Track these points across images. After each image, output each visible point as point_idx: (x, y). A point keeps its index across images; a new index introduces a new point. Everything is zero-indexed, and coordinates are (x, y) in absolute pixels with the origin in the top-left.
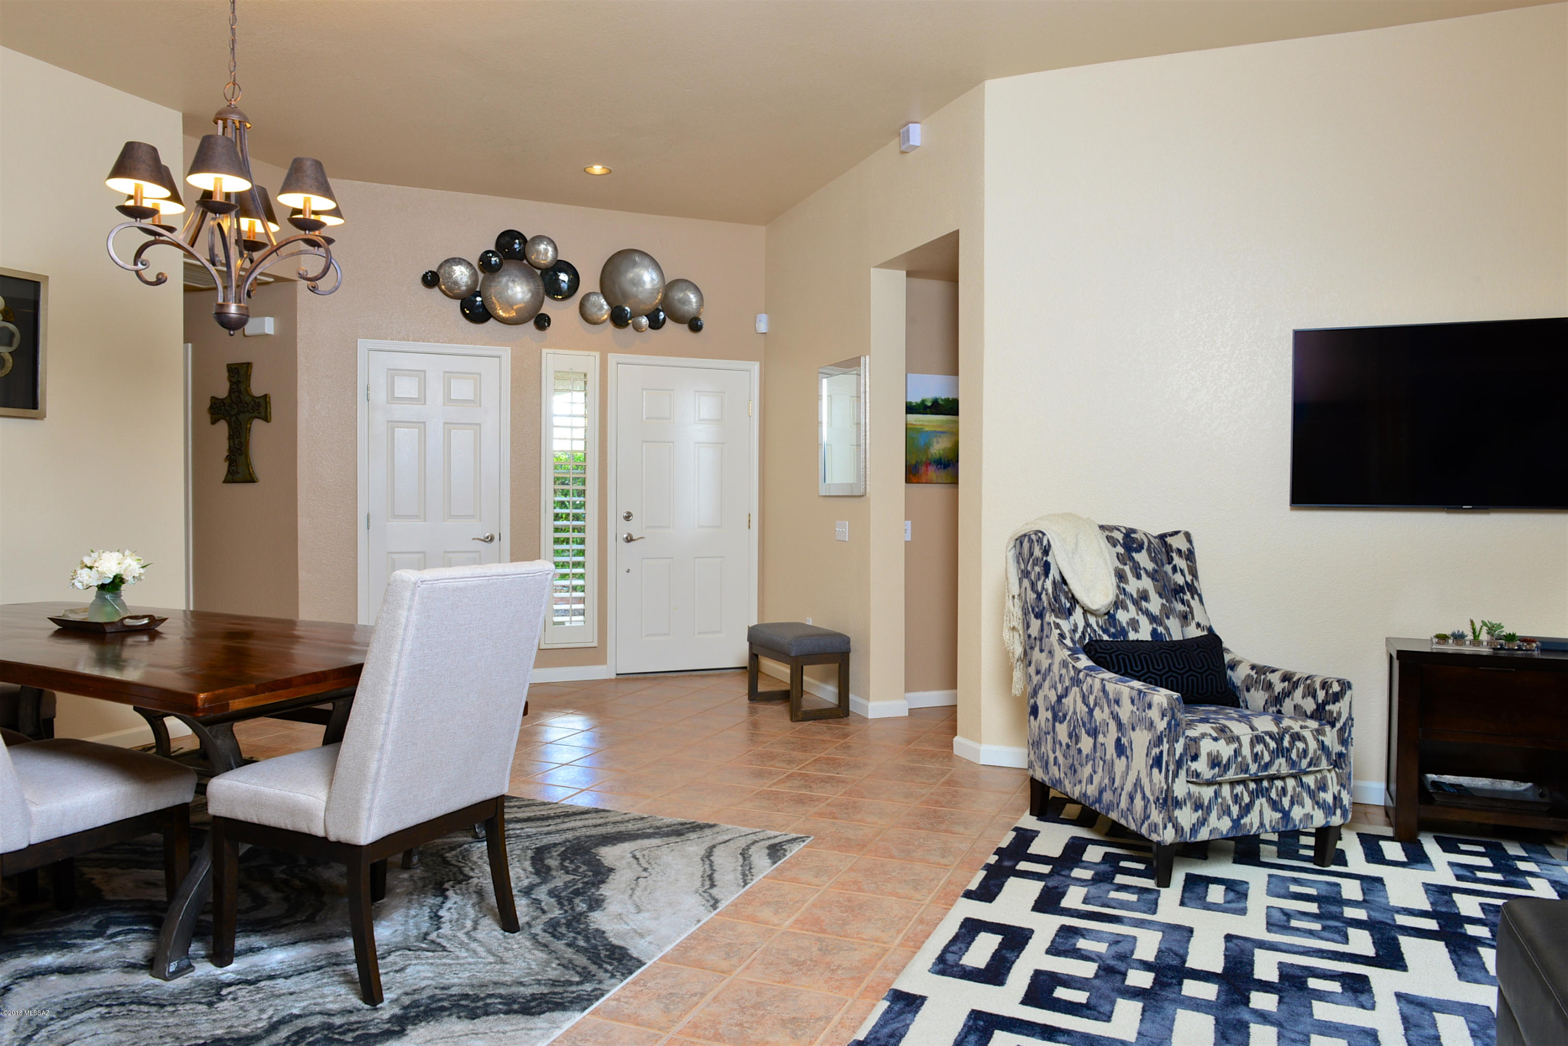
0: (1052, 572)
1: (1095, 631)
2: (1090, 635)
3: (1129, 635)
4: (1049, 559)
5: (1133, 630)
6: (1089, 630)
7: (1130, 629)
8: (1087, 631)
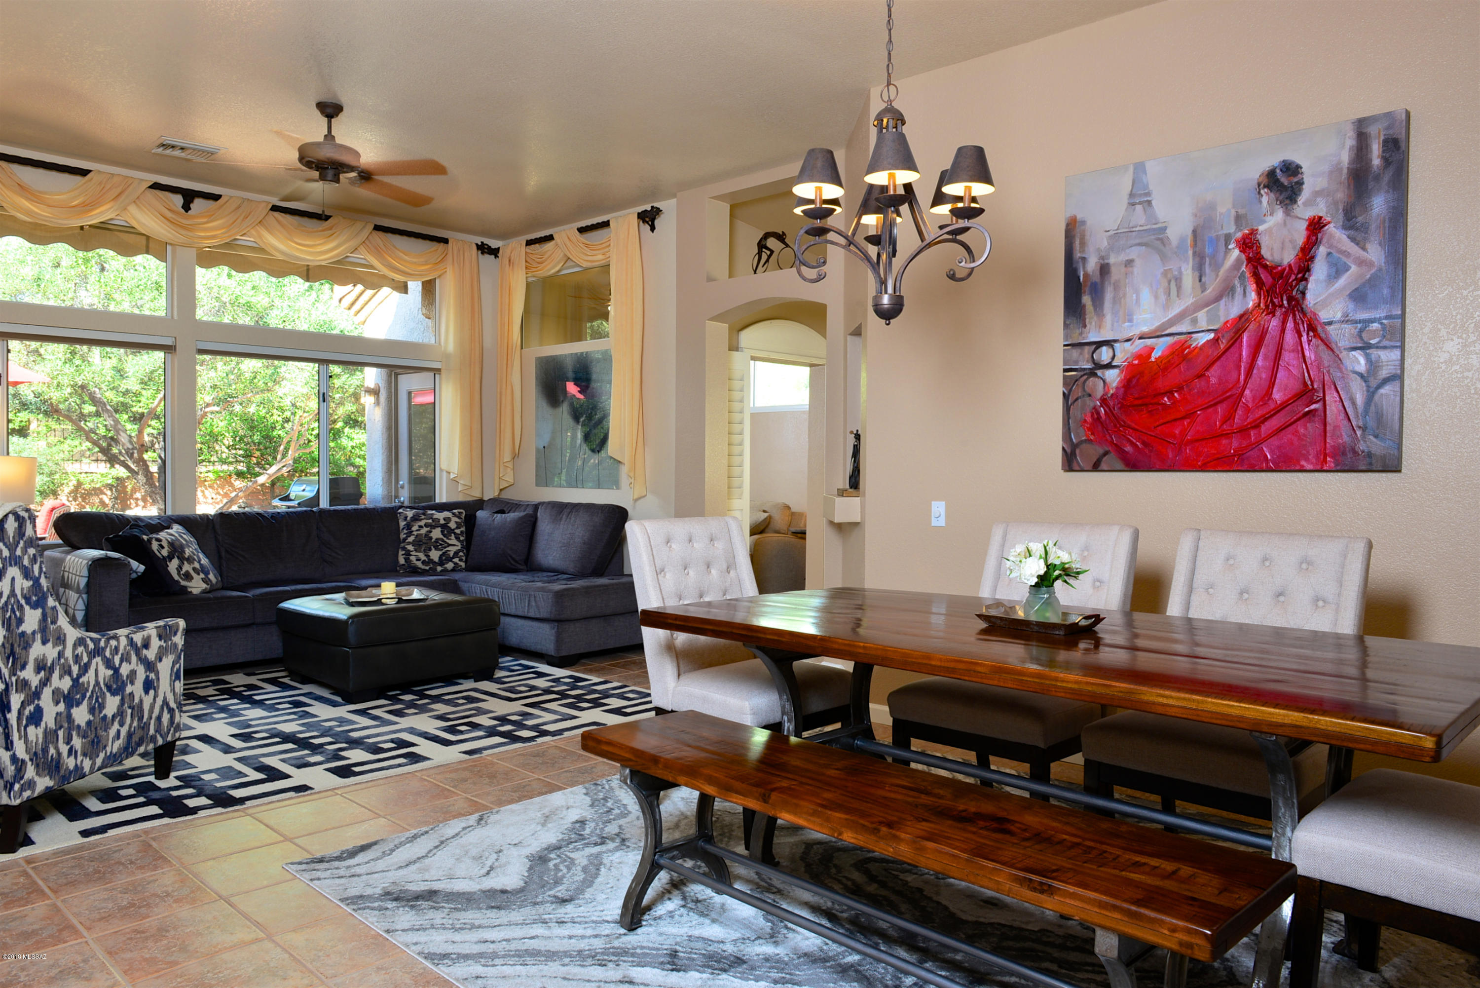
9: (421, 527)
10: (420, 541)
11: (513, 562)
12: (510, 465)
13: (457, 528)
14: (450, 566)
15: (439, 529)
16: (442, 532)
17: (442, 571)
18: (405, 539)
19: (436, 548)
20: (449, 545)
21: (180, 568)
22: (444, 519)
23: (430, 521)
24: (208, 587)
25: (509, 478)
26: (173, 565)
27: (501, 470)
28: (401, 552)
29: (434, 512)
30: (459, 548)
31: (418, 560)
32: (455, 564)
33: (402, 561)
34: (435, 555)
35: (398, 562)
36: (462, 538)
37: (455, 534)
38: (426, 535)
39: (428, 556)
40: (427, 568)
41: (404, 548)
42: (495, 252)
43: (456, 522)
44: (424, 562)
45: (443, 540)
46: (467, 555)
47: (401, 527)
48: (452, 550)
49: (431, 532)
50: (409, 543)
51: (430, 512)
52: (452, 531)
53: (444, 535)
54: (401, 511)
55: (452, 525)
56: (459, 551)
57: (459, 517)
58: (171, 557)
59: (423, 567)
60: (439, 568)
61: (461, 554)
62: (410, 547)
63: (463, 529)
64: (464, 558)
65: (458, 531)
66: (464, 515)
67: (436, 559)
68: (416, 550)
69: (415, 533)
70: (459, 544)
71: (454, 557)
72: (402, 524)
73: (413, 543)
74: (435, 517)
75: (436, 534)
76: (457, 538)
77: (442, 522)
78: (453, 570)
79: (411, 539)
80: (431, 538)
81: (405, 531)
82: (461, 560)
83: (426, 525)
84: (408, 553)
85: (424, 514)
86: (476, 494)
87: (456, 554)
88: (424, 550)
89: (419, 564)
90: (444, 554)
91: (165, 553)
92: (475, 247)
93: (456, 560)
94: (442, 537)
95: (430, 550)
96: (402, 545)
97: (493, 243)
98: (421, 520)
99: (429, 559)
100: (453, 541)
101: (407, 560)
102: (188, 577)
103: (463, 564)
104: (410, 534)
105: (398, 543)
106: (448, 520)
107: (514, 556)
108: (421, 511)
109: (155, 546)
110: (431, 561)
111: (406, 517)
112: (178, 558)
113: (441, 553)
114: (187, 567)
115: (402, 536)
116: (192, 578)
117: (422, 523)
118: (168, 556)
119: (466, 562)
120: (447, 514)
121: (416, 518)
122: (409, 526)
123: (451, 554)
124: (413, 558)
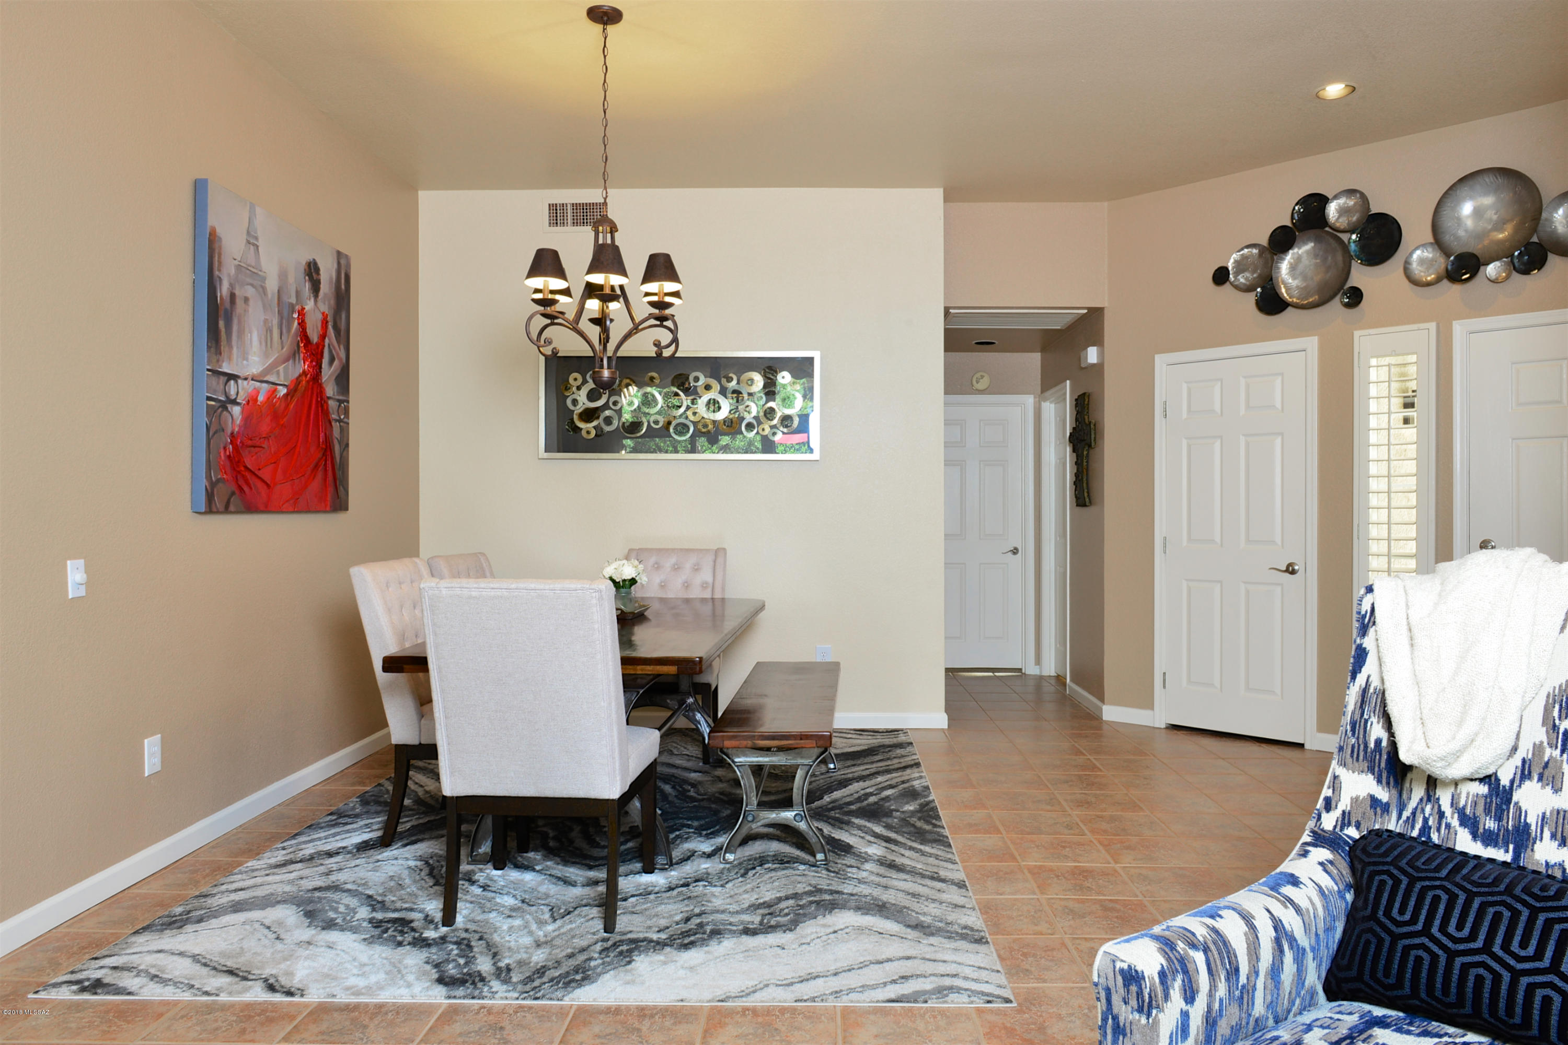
0: (1366, 670)
1: (1441, 815)
2: (1426, 820)
3: (1538, 846)
4: (1368, 642)
5: (1553, 836)
6: (1428, 809)
7: (1547, 834)
8: (1423, 811)
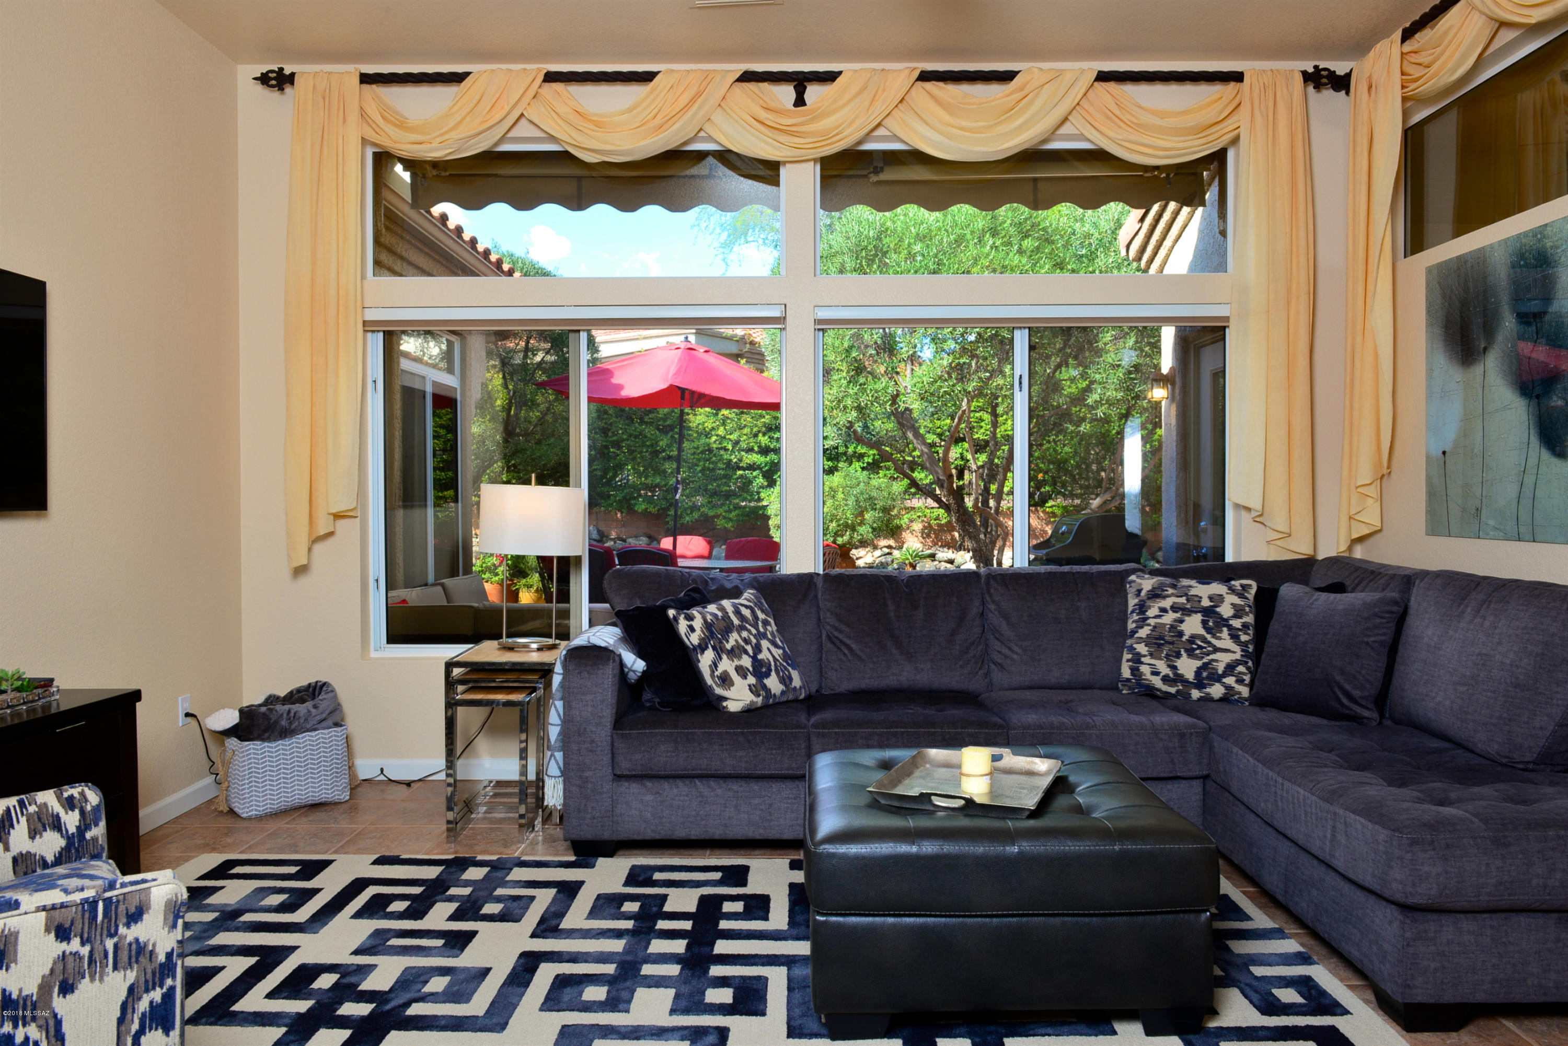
9: (1163, 610)
10: (1161, 638)
11: (1345, 701)
12: (1373, 491)
13: (1236, 616)
14: (1216, 691)
15: (1198, 617)
16: (1204, 623)
17: (1200, 699)
18: (1134, 632)
19: (1191, 654)
20: (1217, 650)
21: (715, 665)
22: (1211, 598)
23: (1183, 600)
24: (759, 701)
25: (1371, 518)
26: (705, 660)
27: (1353, 502)
28: (1127, 656)
29: (1193, 583)
30: (1238, 656)
31: (1155, 673)
32: (1228, 688)
33: (1126, 673)
34: (1188, 667)
35: (1120, 674)
36: (1244, 638)
37: (1230, 627)
38: (1172, 627)
39: (1174, 668)
40: (1173, 690)
41: (1131, 649)
42: (1342, 83)
43: (1234, 605)
44: (1165, 679)
45: (1204, 640)
46: (1253, 673)
47: (1130, 609)
48: (1222, 661)
49: (1181, 621)
50: (1140, 641)
51: (1185, 582)
52: (1223, 622)
53: (1208, 630)
54: (1133, 577)
55: (1226, 610)
56: (1238, 663)
57: (1241, 596)
58: (702, 648)
59: (1165, 688)
60: (1195, 694)
61: (1241, 668)
62: (1142, 648)
63: (1250, 619)
64: (1247, 678)
65: (1236, 623)
66: (1253, 591)
67: (1190, 676)
68: (1151, 655)
69: (1152, 622)
70: (1237, 648)
71: (1225, 675)
72: (1132, 602)
73: (1147, 641)
74: (1193, 592)
75: (1193, 625)
76: (1235, 637)
77: (1206, 603)
78: (1224, 699)
79: (1144, 632)
80: (1181, 634)
81: (1135, 617)
82: (1240, 681)
83: (1174, 608)
84: (1137, 659)
85: (1174, 586)
86: (1300, 548)
87: (1230, 668)
88: (1168, 657)
89: (1157, 682)
90: (1205, 666)
91: (695, 639)
92: (1299, 79)
93: (1230, 680)
94: (1202, 632)
95: (1178, 655)
96: (1129, 642)
97: (1340, 68)
98: (1165, 597)
99: (1176, 674)
100: (1224, 641)
101: (1135, 671)
102: (725, 680)
103: (1245, 691)
104: (1143, 622)
105: (1123, 635)
106: (1217, 600)
107: (1348, 687)
108: (1168, 580)
109: (682, 626)
110: (1177, 679)
111: (1140, 591)
112: (714, 648)
113: (1199, 663)
114: (726, 665)
115: (1131, 626)
116: (732, 684)
117: (1167, 603)
118: (700, 645)
119: (1251, 685)
120: (1217, 588)
121: (1155, 594)
122: (1142, 608)
123: (1221, 668)
124: (1145, 669)
